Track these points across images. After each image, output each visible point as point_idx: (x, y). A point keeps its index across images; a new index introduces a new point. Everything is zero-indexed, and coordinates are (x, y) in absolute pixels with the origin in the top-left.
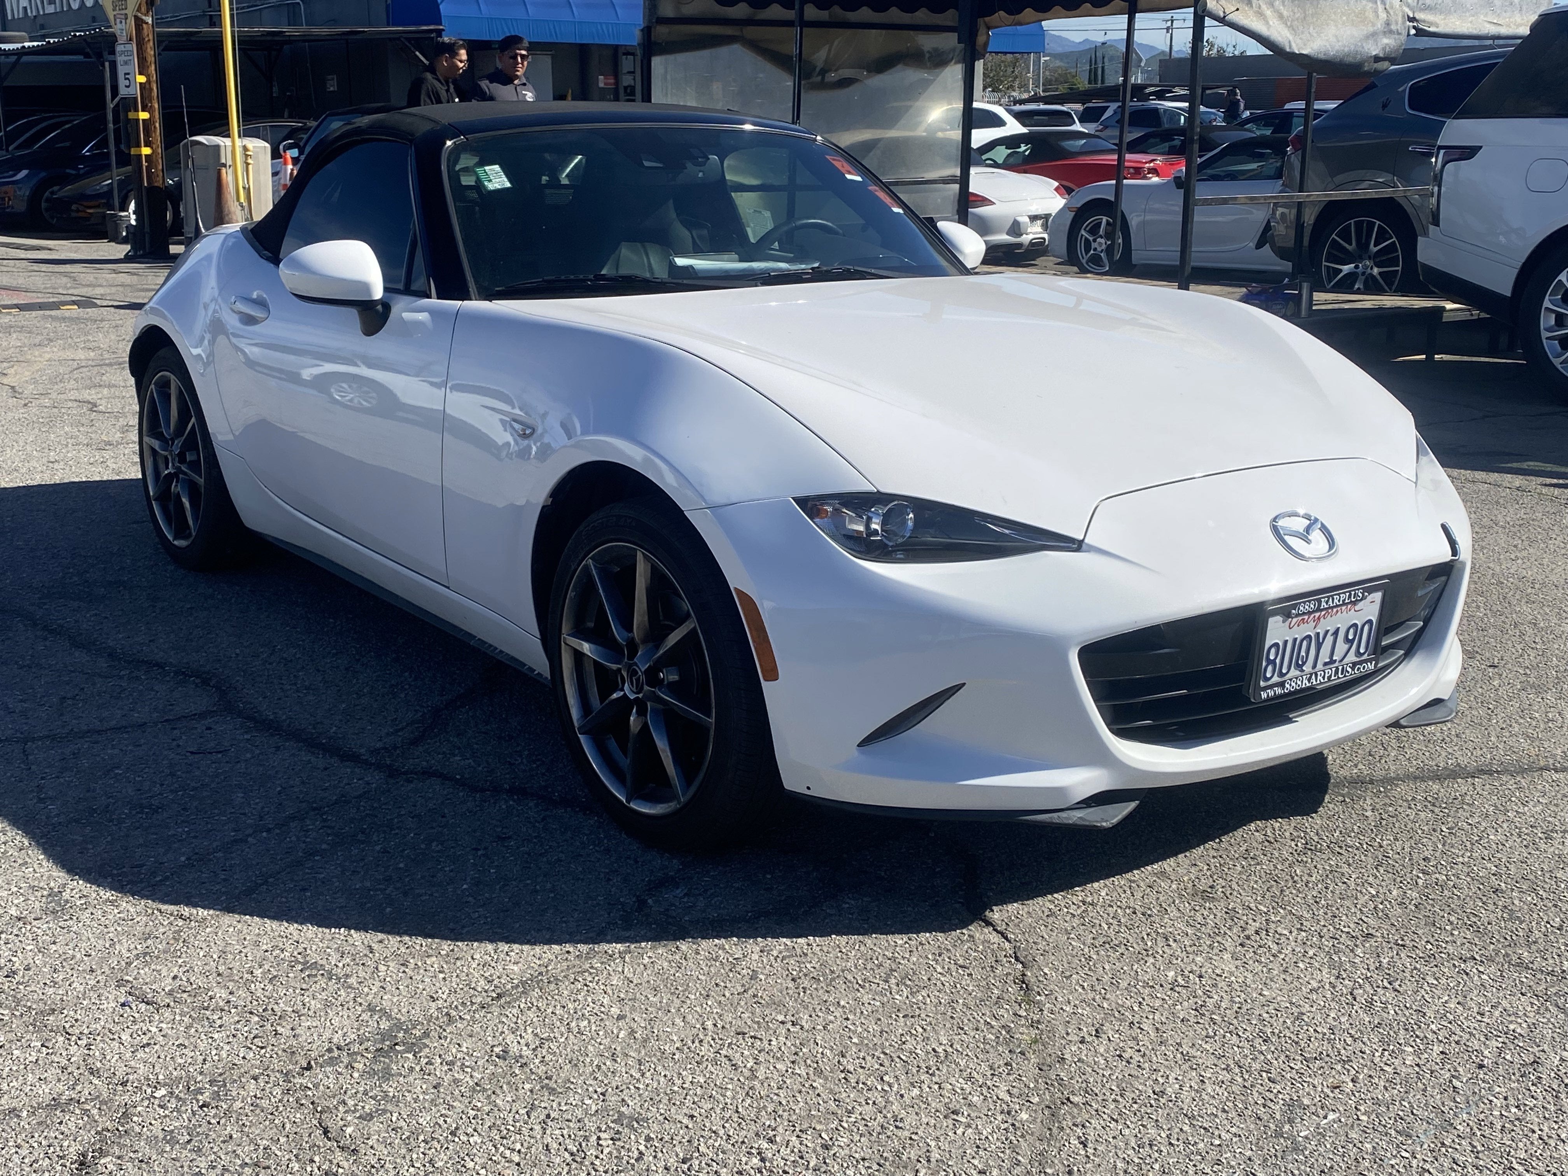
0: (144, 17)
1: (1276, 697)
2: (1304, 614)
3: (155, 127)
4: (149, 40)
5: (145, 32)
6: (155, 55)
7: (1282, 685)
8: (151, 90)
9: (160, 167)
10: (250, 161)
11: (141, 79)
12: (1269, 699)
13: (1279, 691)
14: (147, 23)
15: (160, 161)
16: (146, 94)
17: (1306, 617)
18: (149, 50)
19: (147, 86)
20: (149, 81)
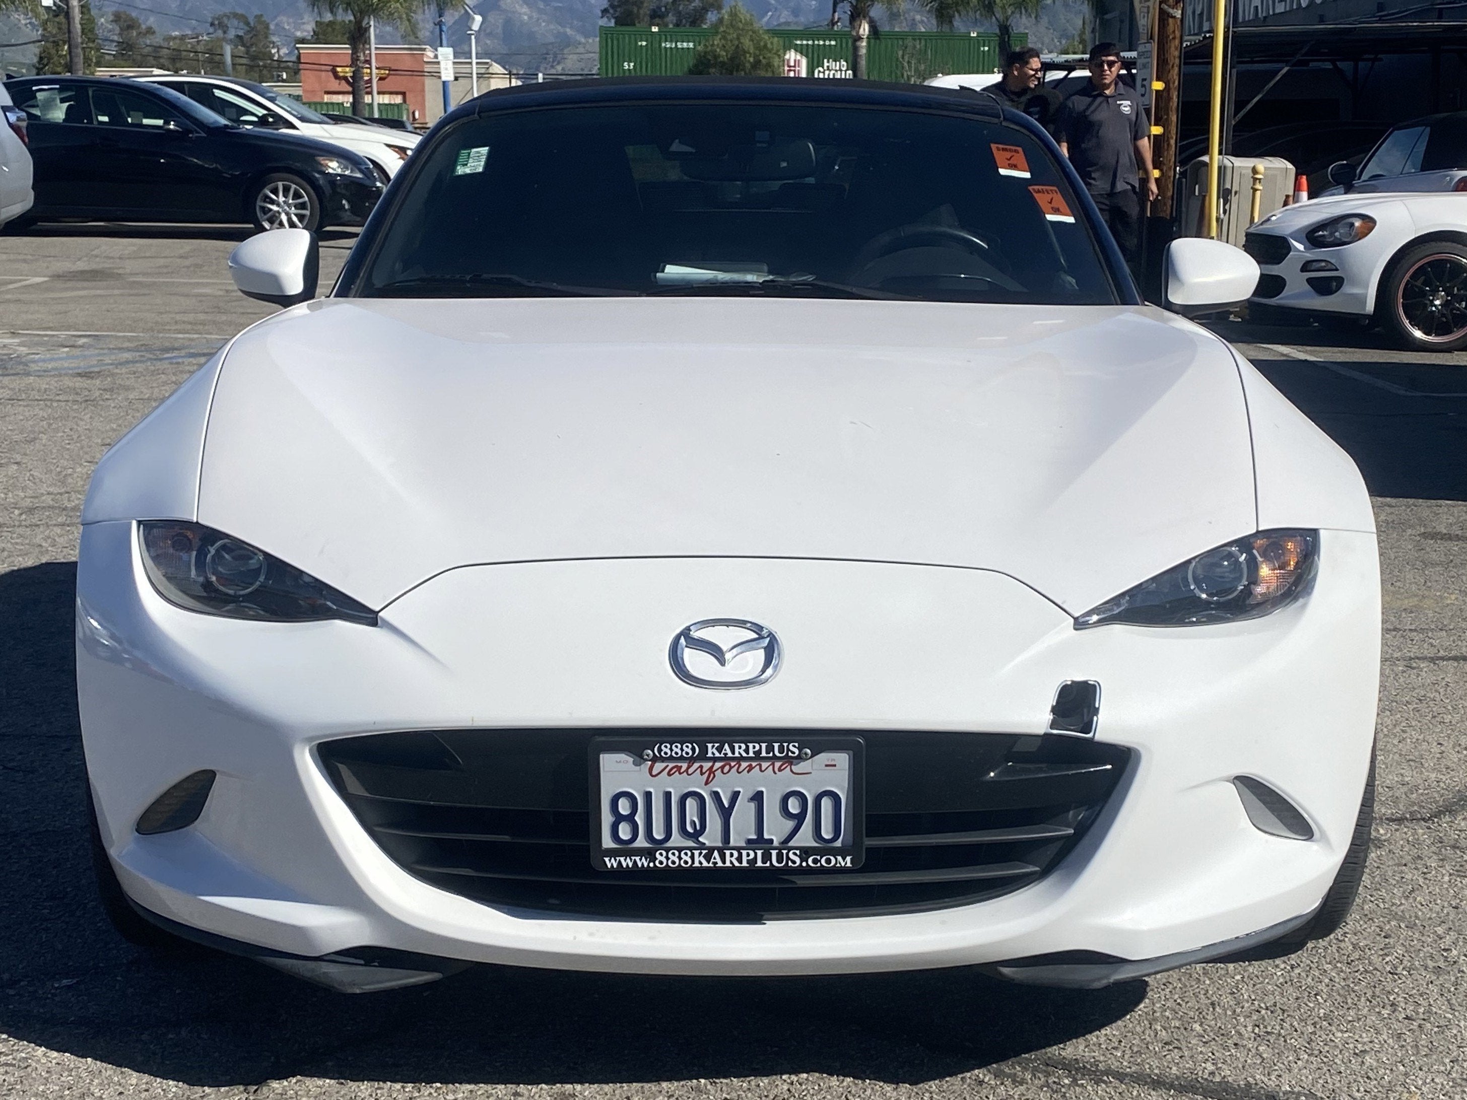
0: (1171, 11)
1: (635, 872)
2: (682, 758)
3: (1169, 145)
4: (1174, 38)
5: (1171, 28)
6: (1180, 57)
7: (650, 854)
8: (1169, 99)
9: (1170, 194)
10: (1258, 186)
11: (1158, 86)
12: (621, 872)
13: (642, 862)
14: (1174, 17)
15: (1170, 186)
16: (1162, 105)
17: (684, 766)
18: (1173, 49)
19: (1165, 94)
20: (1167, 88)
